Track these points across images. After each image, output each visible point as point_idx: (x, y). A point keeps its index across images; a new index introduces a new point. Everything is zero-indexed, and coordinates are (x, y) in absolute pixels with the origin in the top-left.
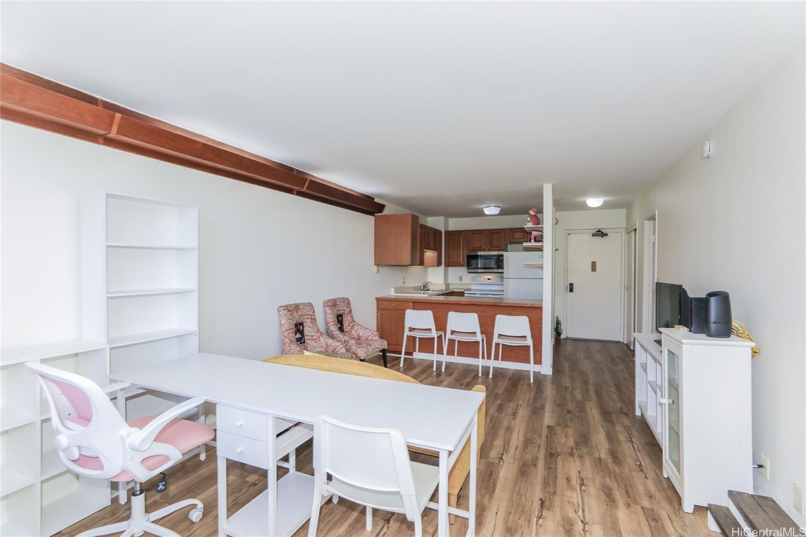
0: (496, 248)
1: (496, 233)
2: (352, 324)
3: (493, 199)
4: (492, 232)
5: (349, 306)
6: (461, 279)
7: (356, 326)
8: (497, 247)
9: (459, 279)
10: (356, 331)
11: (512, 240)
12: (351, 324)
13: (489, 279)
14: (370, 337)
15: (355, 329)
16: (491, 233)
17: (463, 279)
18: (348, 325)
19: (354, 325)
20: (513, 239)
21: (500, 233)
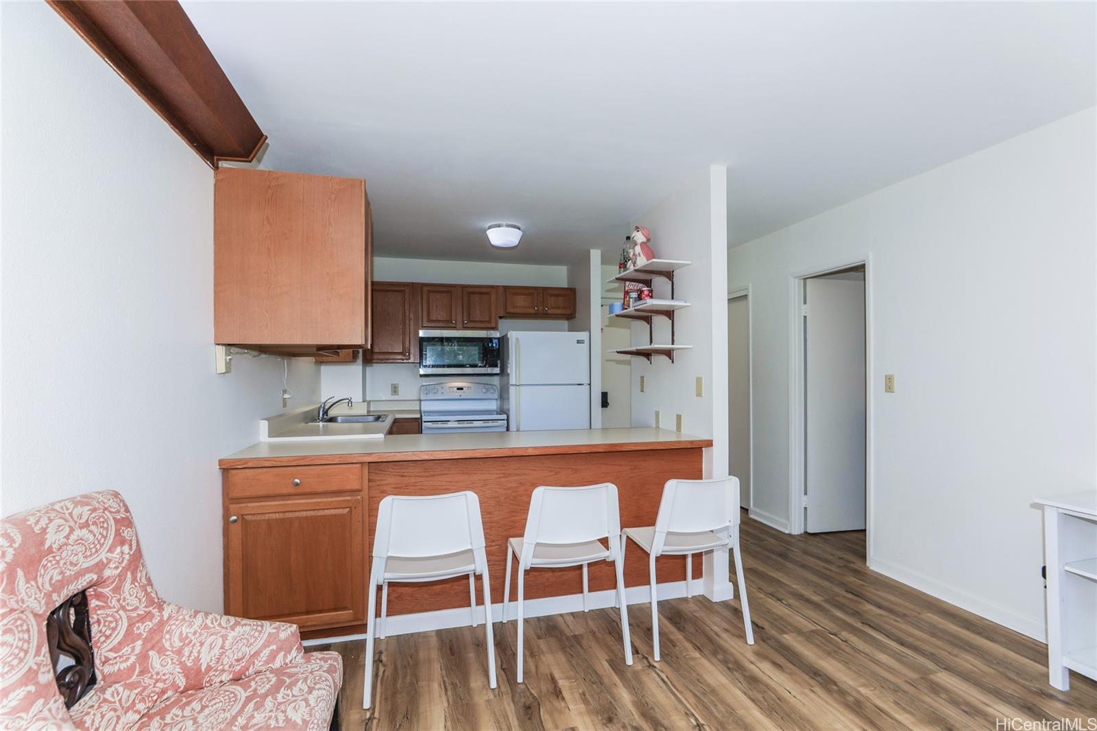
0: (479, 325)
1: (480, 293)
2: (149, 625)
3: (507, 209)
4: (471, 290)
5: (127, 533)
6: (395, 389)
7: (173, 626)
8: (481, 322)
9: (389, 390)
10: (179, 652)
11: (511, 310)
12: (143, 628)
13: (460, 389)
14: (258, 665)
15: (171, 641)
16: (470, 293)
17: (400, 390)
18: (130, 636)
19: (162, 623)
20: (514, 307)
21: (487, 293)
